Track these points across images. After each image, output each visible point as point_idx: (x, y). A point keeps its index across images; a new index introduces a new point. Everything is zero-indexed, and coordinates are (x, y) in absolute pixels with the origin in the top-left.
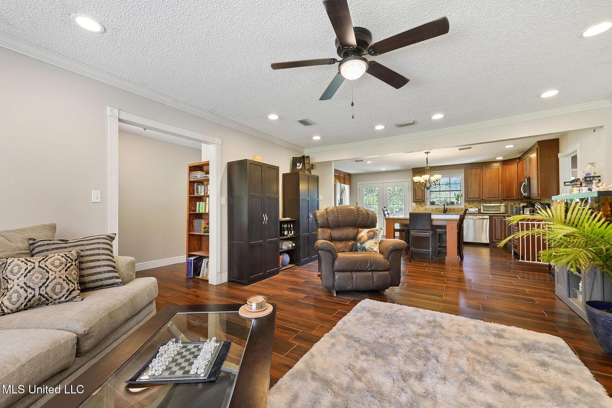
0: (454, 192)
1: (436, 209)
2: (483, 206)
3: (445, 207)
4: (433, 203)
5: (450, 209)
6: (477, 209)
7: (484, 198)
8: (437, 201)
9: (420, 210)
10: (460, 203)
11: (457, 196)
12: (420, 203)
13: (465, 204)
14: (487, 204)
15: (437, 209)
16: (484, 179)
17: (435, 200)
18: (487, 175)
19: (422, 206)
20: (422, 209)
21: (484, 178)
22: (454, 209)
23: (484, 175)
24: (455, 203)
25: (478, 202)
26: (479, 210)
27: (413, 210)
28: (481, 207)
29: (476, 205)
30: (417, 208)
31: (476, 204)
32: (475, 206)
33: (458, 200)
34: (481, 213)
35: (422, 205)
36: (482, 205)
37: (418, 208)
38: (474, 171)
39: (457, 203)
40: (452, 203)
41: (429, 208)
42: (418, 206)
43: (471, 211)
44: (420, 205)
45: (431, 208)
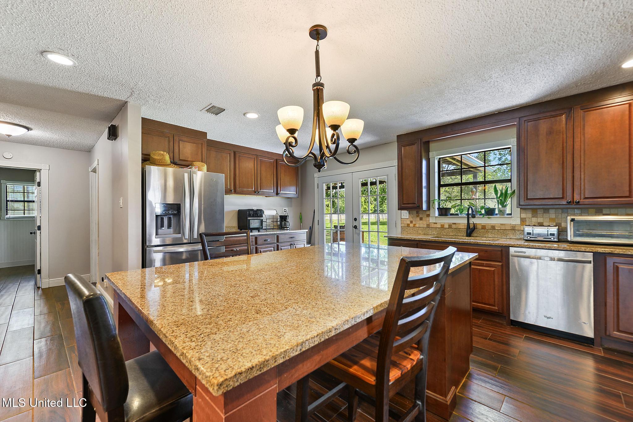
0: (494, 185)
1: (450, 226)
2: (573, 220)
4: (444, 212)
5: (484, 227)
6: (554, 230)
7: (576, 198)
8: (454, 207)
9: (417, 226)
10: (508, 211)
11: (502, 193)
13: (523, 216)
14: (589, 215)
15: (454, 226)
16: (577, 146)
17: (449, 205)
18: (589, 130)
19: (421, 219)
20: (422, 226)
21: (577, 140)
22: (493, 227)
23: (578, 131)
24: (497, 212)
25: (560, 211)
26: (562, 231)
27: (403, 225)
28: (567, 222)
29: (553, 216)
30: (411, 222)
31: (552, 214)
32: (552, 220)
33: (504, 206)
34: (567, 242)
35: (421, 216)
36: (569, 218)
37: (414, 223)
38: (544, 126)
39: (502, 212)
40: (490, 212)
41: (434, 223)
42: (413, 217)
43: (536, 234)
44: (418, 216)
45: (440, 224)
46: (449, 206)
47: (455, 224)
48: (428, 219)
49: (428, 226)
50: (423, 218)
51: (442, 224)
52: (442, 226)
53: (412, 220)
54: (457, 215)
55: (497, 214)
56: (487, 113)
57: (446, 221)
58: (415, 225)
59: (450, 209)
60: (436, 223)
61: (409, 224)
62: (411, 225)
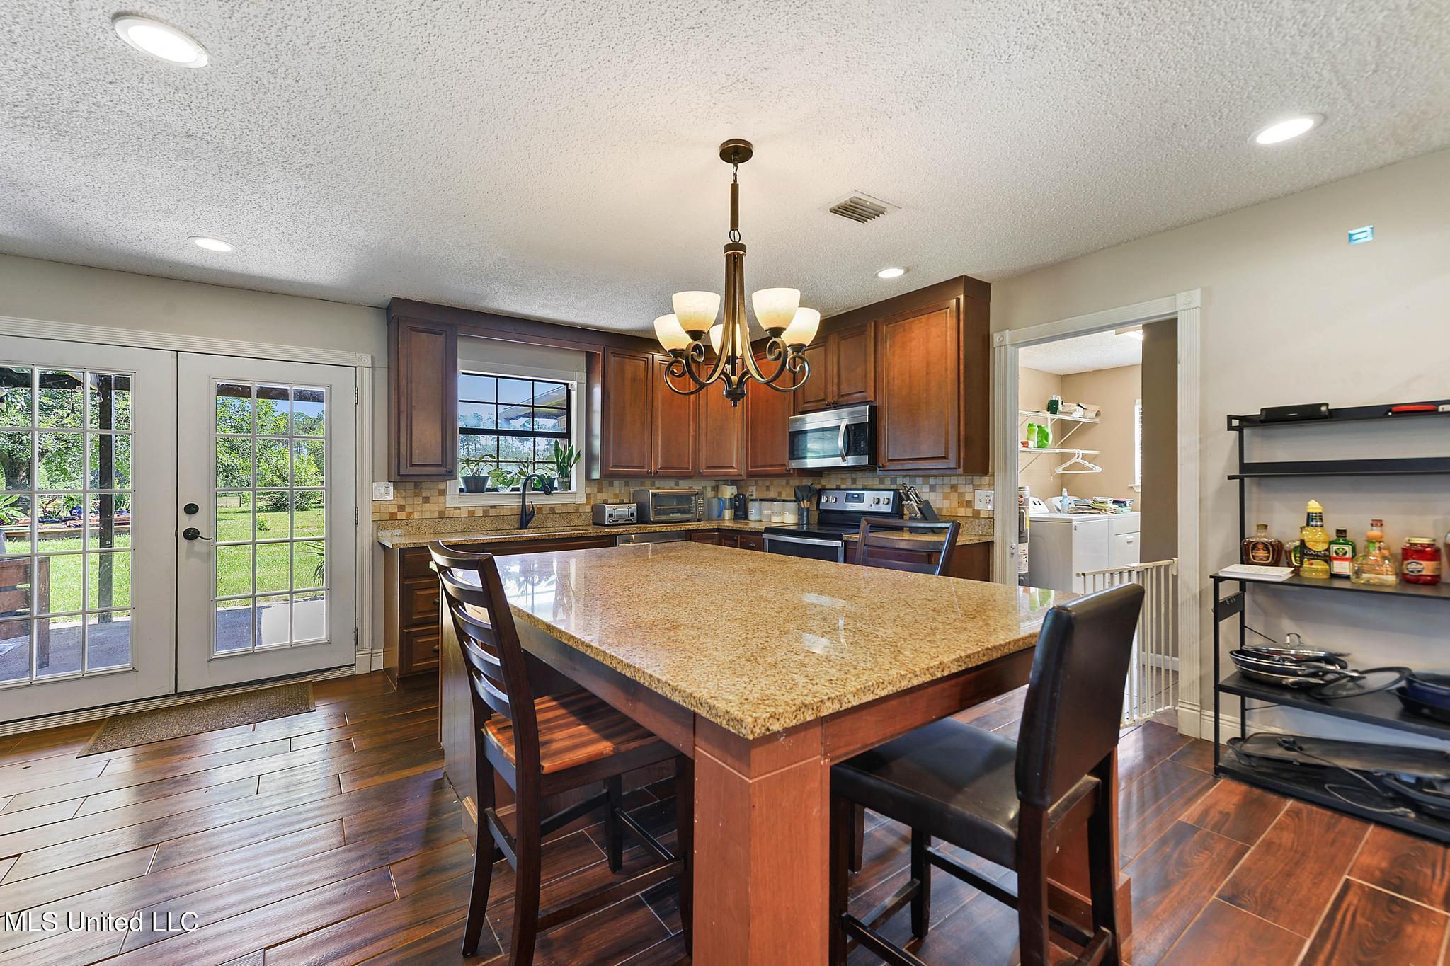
1: (486, 512)
2: (655, 494)
3: (527, 503)
4: (475, 485)
6: (633, 508)
9: (416, 515)
12: (417, 485)
13: (589, 490)
15: (492, 512)
17: (482, 471)
19: (426, 500)
20: (427, 515)
22: (552, 510)
23: (656, 384)
24: (556, 484)
27: (378, 517)
29: (617, 490)
30: (401, 508)
33: (567, 474)
35: (425, 493)
36: (651, 492)
37: (408, 509)
39: (563, 486)
41: (456, 508)
42: (405, 497)
43: (618, 516)
44: (417, 495)
45: (466, 510)
46: (484, 474)
47: (495, 507)
48: (441, 499)
49: (442, 515)
50: (432, 500)
51: (470, 509)
52: (471, 514)
53: (403, 503)
54: (496, 490)
55: (556, 489)
56: (563, 322)
57: (479, 502)
58: (411, 513)
59: (486, 478)
60: (459, 508)
61: (395, 514)
62: (401, 516)
